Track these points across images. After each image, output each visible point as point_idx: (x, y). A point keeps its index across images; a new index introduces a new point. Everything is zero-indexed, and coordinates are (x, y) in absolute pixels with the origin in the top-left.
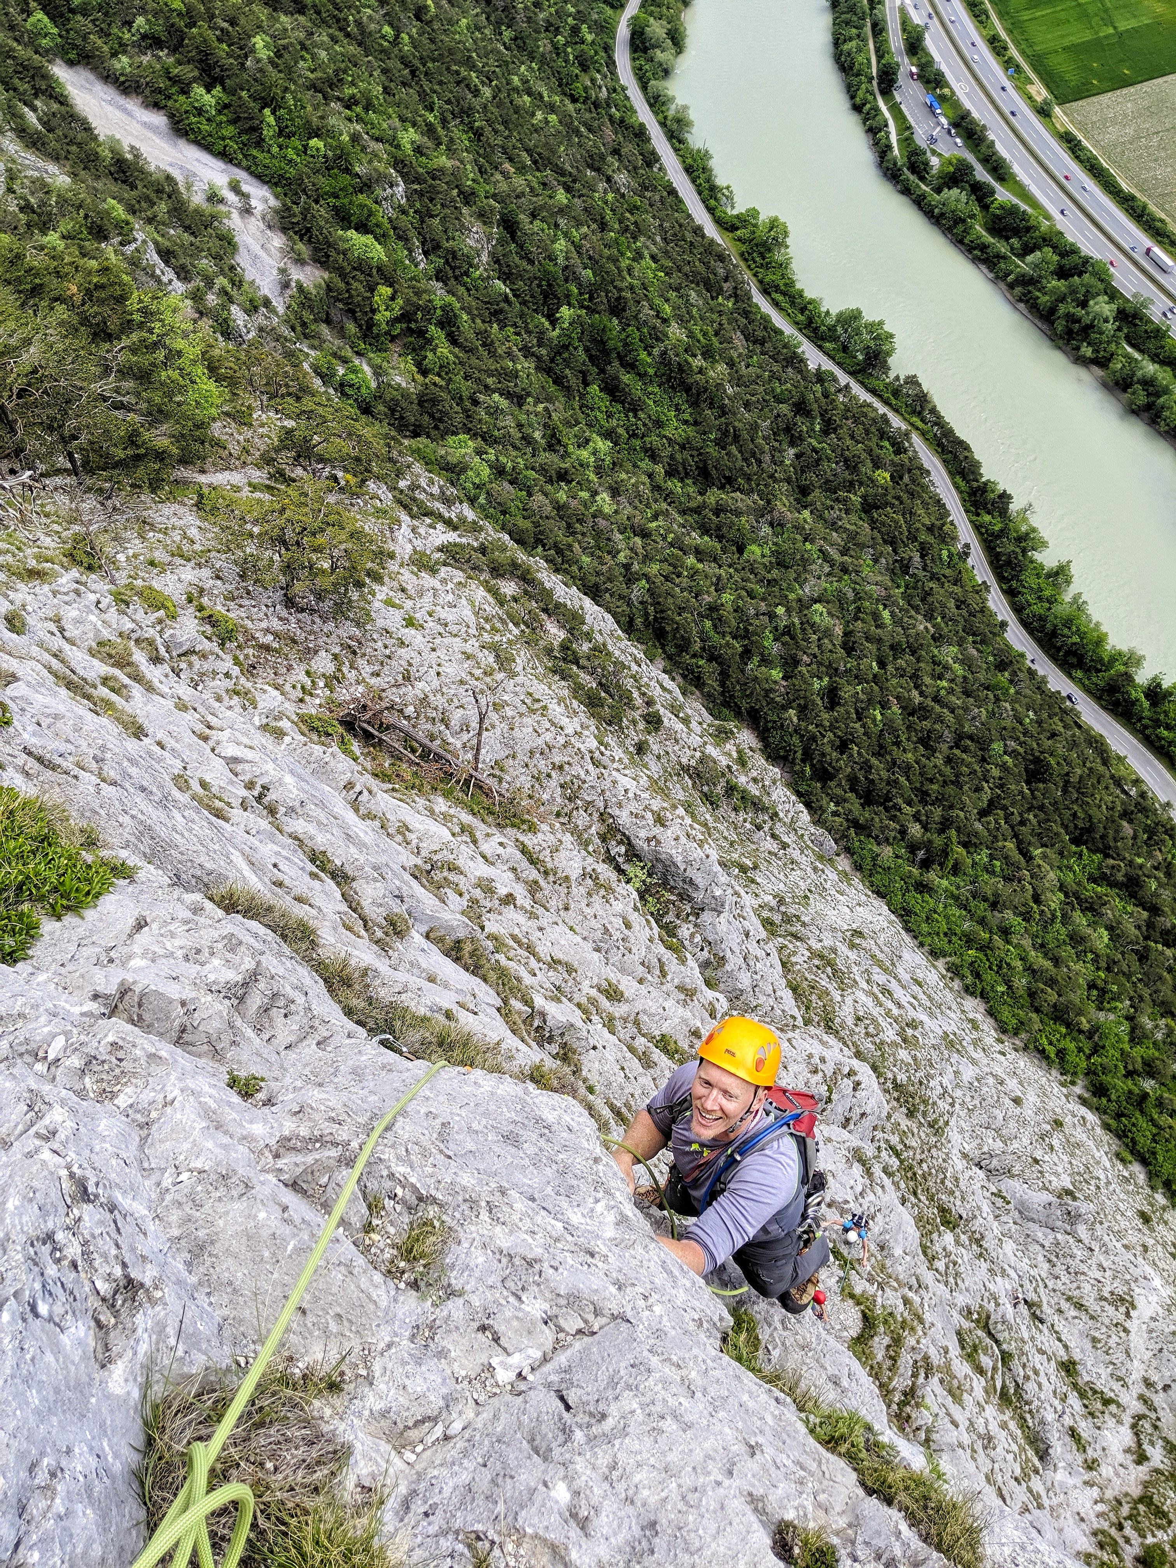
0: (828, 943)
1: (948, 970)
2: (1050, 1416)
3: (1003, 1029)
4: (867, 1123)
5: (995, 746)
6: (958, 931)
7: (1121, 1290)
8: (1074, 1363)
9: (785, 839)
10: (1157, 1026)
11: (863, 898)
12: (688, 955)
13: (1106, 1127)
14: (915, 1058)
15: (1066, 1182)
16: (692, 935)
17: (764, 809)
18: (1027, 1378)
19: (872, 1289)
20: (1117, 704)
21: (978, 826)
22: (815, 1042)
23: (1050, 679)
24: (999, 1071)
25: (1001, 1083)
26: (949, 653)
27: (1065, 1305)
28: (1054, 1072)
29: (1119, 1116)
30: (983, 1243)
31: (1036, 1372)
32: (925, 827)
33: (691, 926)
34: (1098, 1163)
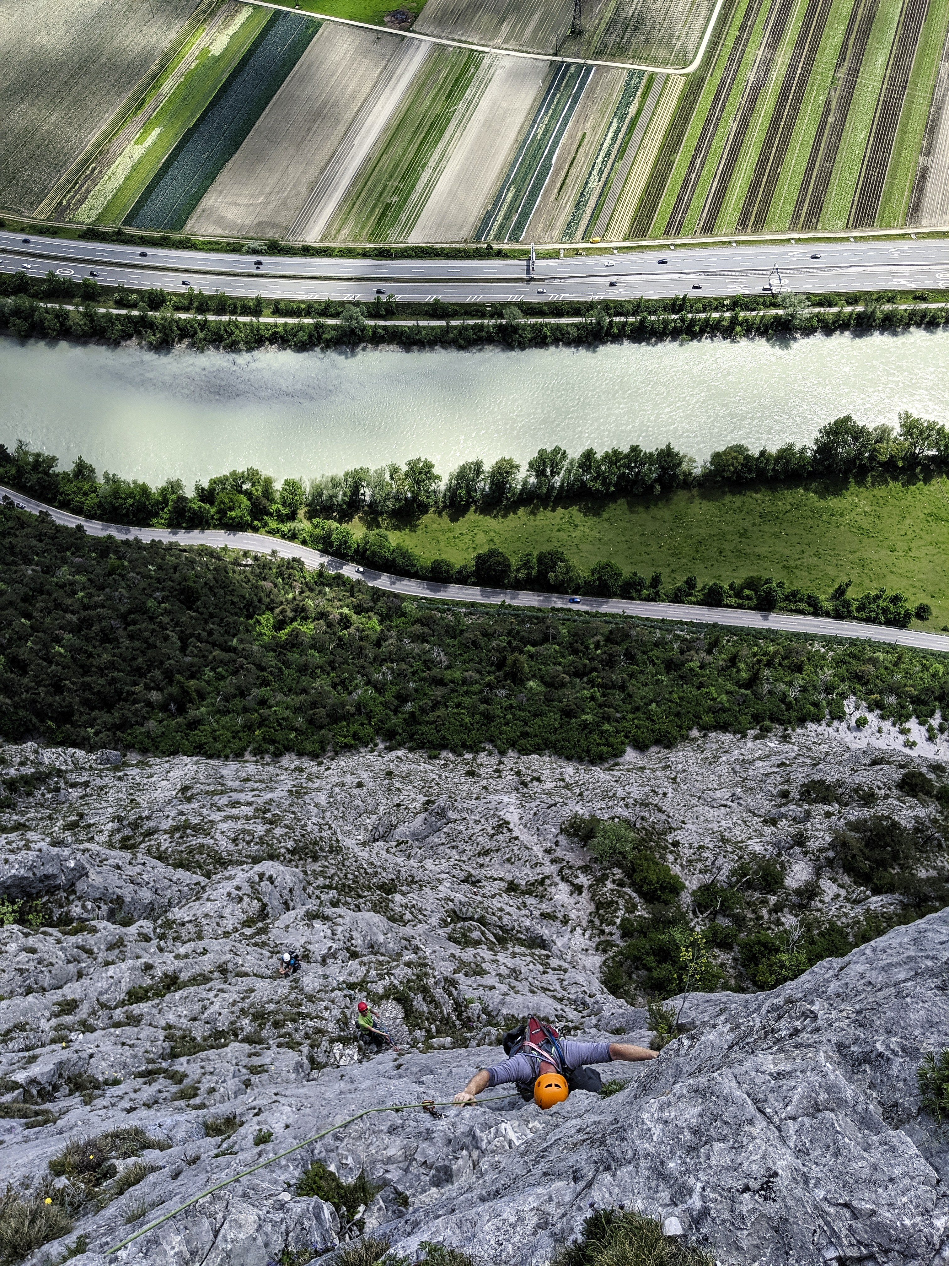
0: (173, 814)
1: (255, 756)
2: (527, 923)
3: (314, 756)
4: (297, 892)
5: (149, 604)
6: (238, 728)
7: (494, 822)
8: (512, 882)
9: (82, 780)
10: (384, 674)
11: (167, 765)
12: (93, 923)
13: (411, 750)
14: (286, 826)
15: (422, 799)
16: (84, 907)
17: (49, 775)
18: (500, 918)
19: (387, 982)
20: (191, 519)
21: (188, 659)
22: (224, 883)
23: (140, 537)
24: (336, 780)
25: (343, 785)
26: (64, 573)
27: (480, 860)
28: (362, 750)
29: (411, 737)
30: (416, 879)
31: (501, 910)
32: (159, 689)
33: (76, 902)
34: (426, 772)
